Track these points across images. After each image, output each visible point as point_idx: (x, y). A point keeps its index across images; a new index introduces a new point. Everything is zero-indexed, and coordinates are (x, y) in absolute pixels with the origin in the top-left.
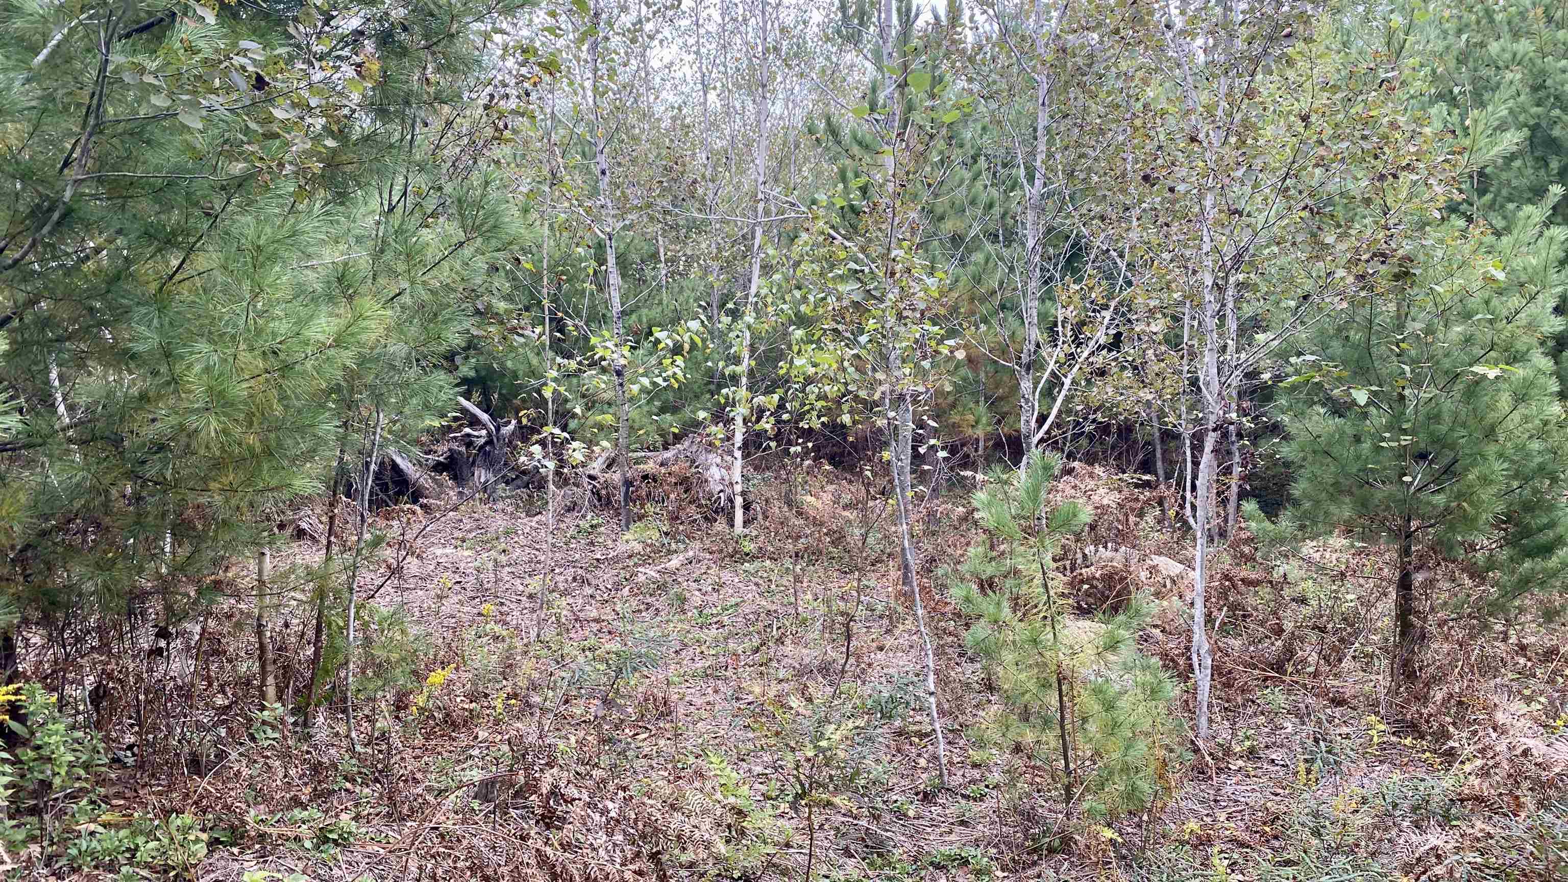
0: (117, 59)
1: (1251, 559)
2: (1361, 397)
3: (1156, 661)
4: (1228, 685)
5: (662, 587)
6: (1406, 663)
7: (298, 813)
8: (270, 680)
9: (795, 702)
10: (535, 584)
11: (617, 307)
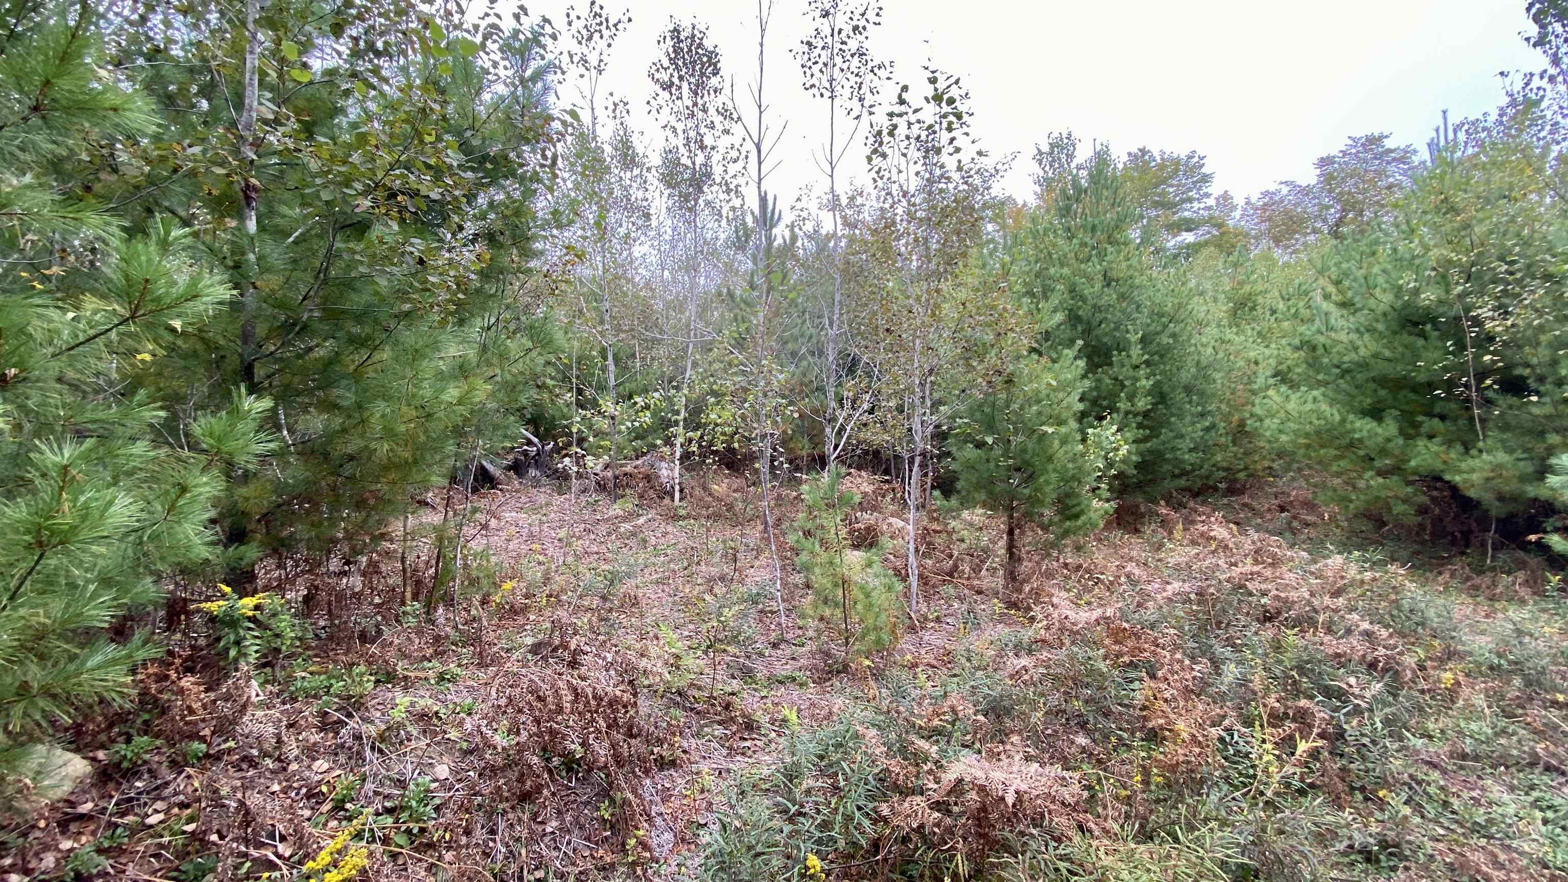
0: (339, 245)
1: (937, 519)
2: (990, 440)
3: (891, 572)
4: (926, 584)
5: (634, 534)
6: (1012, 573)
7: (426, 664)
8: (409, 589)
9: (708, 597)
10: (562, 533)
11: (612, 382)
